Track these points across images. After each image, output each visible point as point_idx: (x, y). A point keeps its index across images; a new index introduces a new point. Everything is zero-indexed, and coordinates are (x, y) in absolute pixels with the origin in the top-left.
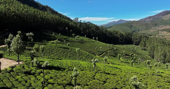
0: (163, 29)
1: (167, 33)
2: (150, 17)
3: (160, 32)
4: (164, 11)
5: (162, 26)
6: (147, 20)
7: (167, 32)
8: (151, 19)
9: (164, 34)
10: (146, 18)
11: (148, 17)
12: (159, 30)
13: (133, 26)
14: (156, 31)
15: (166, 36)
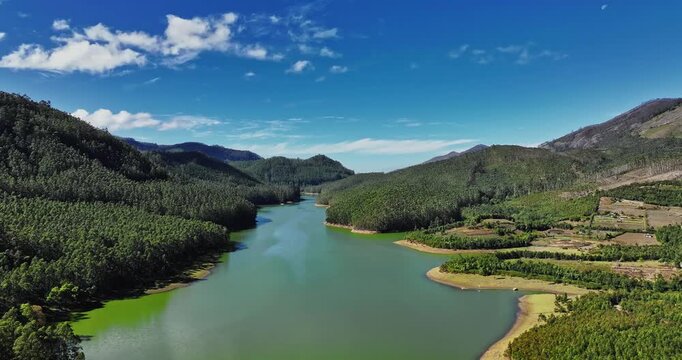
0: (624, 184)
1: (642, 212)
2: (588, 132)
3: (604, 203)
4: (650, 102)
5: (625, 167)
6: (575, 144)
7: (641, 204)
8: (594, 140)
9: (621, 218)
10: (572, 136)
11: (580, 131)
12: (598, 192)
13: (484, 172)
14: (587, 198)
15: (634, 231)
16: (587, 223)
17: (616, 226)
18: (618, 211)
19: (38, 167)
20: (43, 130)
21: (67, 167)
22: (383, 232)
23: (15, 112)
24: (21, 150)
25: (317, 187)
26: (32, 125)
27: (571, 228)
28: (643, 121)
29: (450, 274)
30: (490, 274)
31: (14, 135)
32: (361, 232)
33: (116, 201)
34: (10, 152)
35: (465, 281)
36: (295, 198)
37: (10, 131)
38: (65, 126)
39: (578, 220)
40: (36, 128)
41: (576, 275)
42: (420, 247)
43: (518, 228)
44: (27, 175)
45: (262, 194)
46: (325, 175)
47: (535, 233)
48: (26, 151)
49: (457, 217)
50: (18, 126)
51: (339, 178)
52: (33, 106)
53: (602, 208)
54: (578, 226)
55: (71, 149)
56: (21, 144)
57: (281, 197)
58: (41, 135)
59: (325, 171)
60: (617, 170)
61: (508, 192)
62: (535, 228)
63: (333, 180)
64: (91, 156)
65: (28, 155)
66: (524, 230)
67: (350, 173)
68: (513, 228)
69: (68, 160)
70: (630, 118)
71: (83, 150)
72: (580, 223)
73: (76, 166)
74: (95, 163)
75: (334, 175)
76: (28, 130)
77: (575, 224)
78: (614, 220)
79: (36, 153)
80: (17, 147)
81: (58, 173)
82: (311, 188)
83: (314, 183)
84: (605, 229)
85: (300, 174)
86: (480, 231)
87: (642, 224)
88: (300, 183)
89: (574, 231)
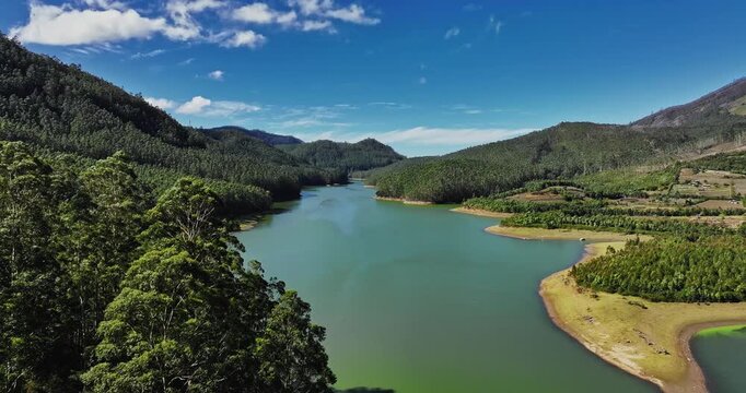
0: (709, 155)
1: (728, 181)
3: (685, 174)
5: (711, 143)
6: (655, 125)
9: (704, 186)
11: (660, 113)
12: (679, 164)
13: (551, 150)
14: (667, 170)
15: (718, 198)
16: (666, 192)
17: (697, 194)
18: (701, 180)
19: (70, 127)
20: (74, 91)
21: (101, 128)
22: (438, 202)
23: (45, 72)
24: (53, 109)
25: (366, 173)
26: (63, 87)
27: (647, 196)
28: (734, 99)
29: (511, 228)
30: (554, 228)
31: (45, 95)
32: (413, 203)
33: (152, 163)
34: (41, 110)
35: (528, 233)
36: (342, 180)
37: (40, 90)
38: (97, 89)
39: (654, 189)
40: (68, 87)
41: (650, 225)
42: (479, 212)
43: (588, 195)
44: (59, 132)
45: (306, 174)
46: (375, 161)
47: (606, 200)
48: (57, 111)
49: (519, 184)
50: (49, 86)
51: (390, 163)
52: (64, 68)
53: (682, 178)
54: (655, 195)
55: (104, 111)
56: (52, 102)
57: (327, 178)
58: (73, 96)
59: (374, 156)
60: (700, 144)
61: (577, 170)
62: (606, 196)
63: (384, 165)
64: (125, 119)
65: (59, 114)
66: (593, 197)
67: (401, 158)
68: (582, 195)
69: (100, 121)
70: (719, 98)
71: (116, 113)
72: (656, 192)
73: (110, 127)
74: (129, 126)
75: (385, 160)
76: (59, 90)
77: (650, 193)
78: (696, 189)
79: (68, 114)
80: (47, 106)
81: (91, 133)
82: (360, 173)
83: (363, 168)
84: (684, 197)
85: (347, 160)
86: (546, 196)
87: (728, 192)
88: (348, 168)
89: (651, 199)
